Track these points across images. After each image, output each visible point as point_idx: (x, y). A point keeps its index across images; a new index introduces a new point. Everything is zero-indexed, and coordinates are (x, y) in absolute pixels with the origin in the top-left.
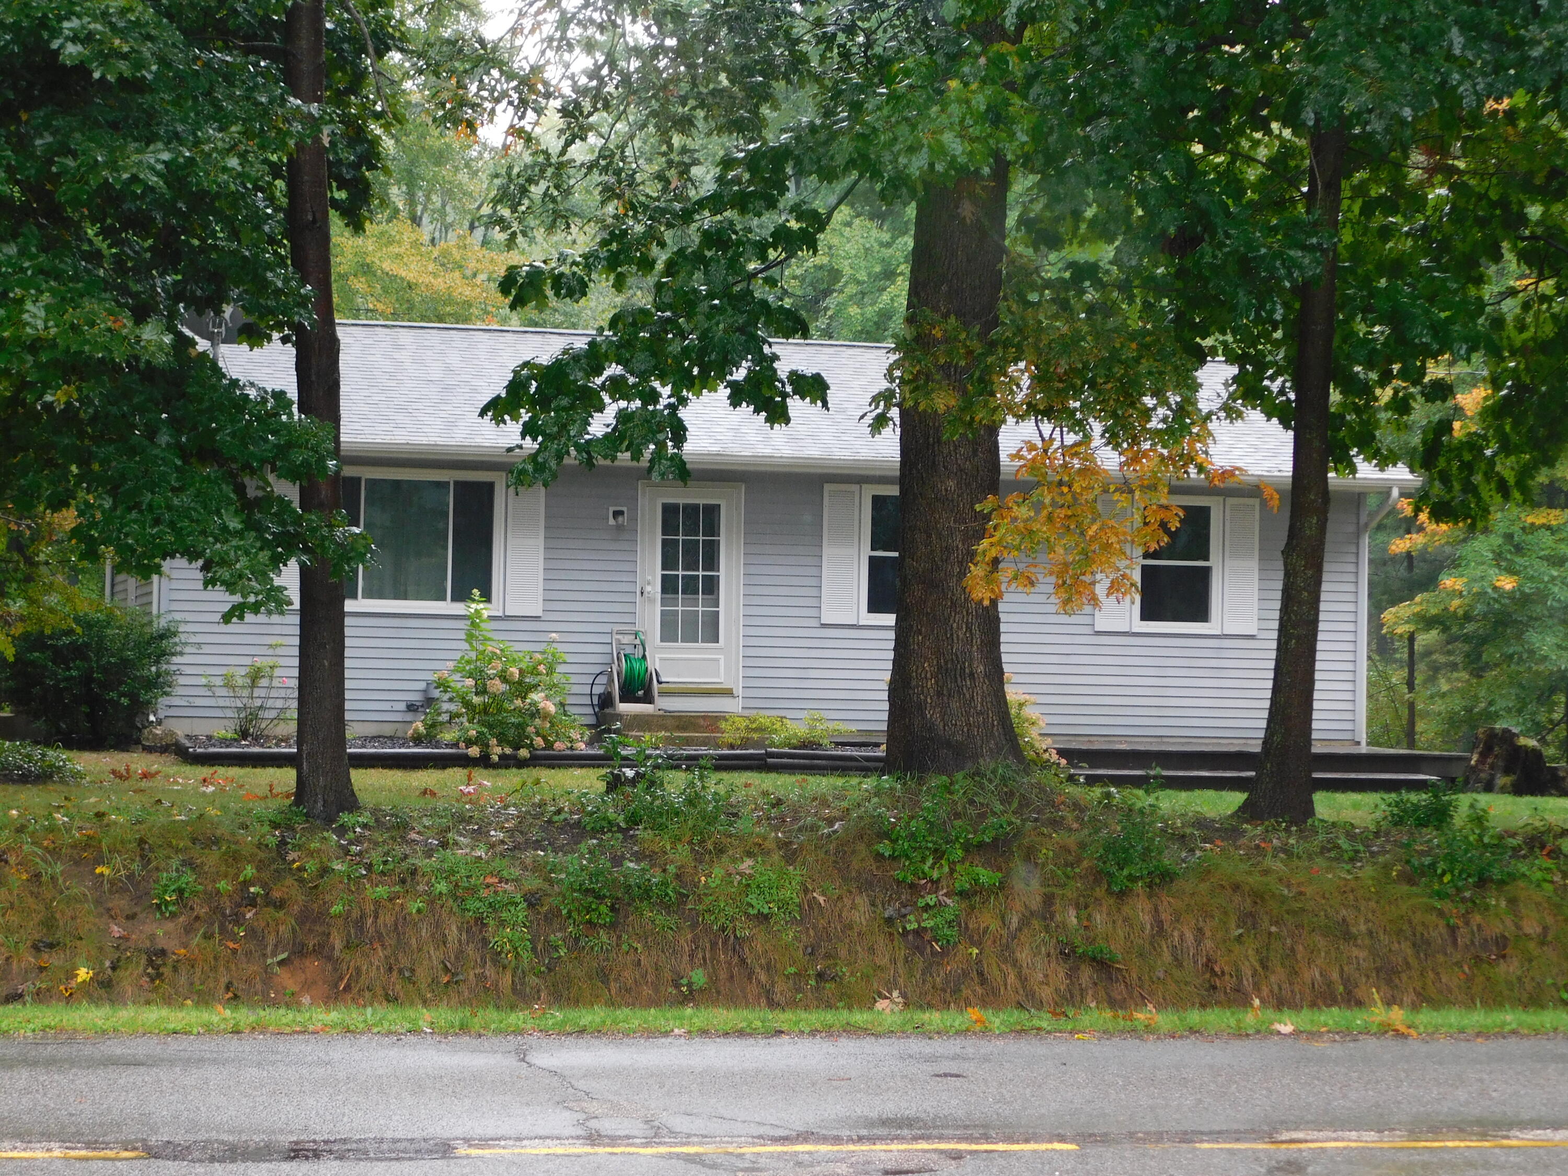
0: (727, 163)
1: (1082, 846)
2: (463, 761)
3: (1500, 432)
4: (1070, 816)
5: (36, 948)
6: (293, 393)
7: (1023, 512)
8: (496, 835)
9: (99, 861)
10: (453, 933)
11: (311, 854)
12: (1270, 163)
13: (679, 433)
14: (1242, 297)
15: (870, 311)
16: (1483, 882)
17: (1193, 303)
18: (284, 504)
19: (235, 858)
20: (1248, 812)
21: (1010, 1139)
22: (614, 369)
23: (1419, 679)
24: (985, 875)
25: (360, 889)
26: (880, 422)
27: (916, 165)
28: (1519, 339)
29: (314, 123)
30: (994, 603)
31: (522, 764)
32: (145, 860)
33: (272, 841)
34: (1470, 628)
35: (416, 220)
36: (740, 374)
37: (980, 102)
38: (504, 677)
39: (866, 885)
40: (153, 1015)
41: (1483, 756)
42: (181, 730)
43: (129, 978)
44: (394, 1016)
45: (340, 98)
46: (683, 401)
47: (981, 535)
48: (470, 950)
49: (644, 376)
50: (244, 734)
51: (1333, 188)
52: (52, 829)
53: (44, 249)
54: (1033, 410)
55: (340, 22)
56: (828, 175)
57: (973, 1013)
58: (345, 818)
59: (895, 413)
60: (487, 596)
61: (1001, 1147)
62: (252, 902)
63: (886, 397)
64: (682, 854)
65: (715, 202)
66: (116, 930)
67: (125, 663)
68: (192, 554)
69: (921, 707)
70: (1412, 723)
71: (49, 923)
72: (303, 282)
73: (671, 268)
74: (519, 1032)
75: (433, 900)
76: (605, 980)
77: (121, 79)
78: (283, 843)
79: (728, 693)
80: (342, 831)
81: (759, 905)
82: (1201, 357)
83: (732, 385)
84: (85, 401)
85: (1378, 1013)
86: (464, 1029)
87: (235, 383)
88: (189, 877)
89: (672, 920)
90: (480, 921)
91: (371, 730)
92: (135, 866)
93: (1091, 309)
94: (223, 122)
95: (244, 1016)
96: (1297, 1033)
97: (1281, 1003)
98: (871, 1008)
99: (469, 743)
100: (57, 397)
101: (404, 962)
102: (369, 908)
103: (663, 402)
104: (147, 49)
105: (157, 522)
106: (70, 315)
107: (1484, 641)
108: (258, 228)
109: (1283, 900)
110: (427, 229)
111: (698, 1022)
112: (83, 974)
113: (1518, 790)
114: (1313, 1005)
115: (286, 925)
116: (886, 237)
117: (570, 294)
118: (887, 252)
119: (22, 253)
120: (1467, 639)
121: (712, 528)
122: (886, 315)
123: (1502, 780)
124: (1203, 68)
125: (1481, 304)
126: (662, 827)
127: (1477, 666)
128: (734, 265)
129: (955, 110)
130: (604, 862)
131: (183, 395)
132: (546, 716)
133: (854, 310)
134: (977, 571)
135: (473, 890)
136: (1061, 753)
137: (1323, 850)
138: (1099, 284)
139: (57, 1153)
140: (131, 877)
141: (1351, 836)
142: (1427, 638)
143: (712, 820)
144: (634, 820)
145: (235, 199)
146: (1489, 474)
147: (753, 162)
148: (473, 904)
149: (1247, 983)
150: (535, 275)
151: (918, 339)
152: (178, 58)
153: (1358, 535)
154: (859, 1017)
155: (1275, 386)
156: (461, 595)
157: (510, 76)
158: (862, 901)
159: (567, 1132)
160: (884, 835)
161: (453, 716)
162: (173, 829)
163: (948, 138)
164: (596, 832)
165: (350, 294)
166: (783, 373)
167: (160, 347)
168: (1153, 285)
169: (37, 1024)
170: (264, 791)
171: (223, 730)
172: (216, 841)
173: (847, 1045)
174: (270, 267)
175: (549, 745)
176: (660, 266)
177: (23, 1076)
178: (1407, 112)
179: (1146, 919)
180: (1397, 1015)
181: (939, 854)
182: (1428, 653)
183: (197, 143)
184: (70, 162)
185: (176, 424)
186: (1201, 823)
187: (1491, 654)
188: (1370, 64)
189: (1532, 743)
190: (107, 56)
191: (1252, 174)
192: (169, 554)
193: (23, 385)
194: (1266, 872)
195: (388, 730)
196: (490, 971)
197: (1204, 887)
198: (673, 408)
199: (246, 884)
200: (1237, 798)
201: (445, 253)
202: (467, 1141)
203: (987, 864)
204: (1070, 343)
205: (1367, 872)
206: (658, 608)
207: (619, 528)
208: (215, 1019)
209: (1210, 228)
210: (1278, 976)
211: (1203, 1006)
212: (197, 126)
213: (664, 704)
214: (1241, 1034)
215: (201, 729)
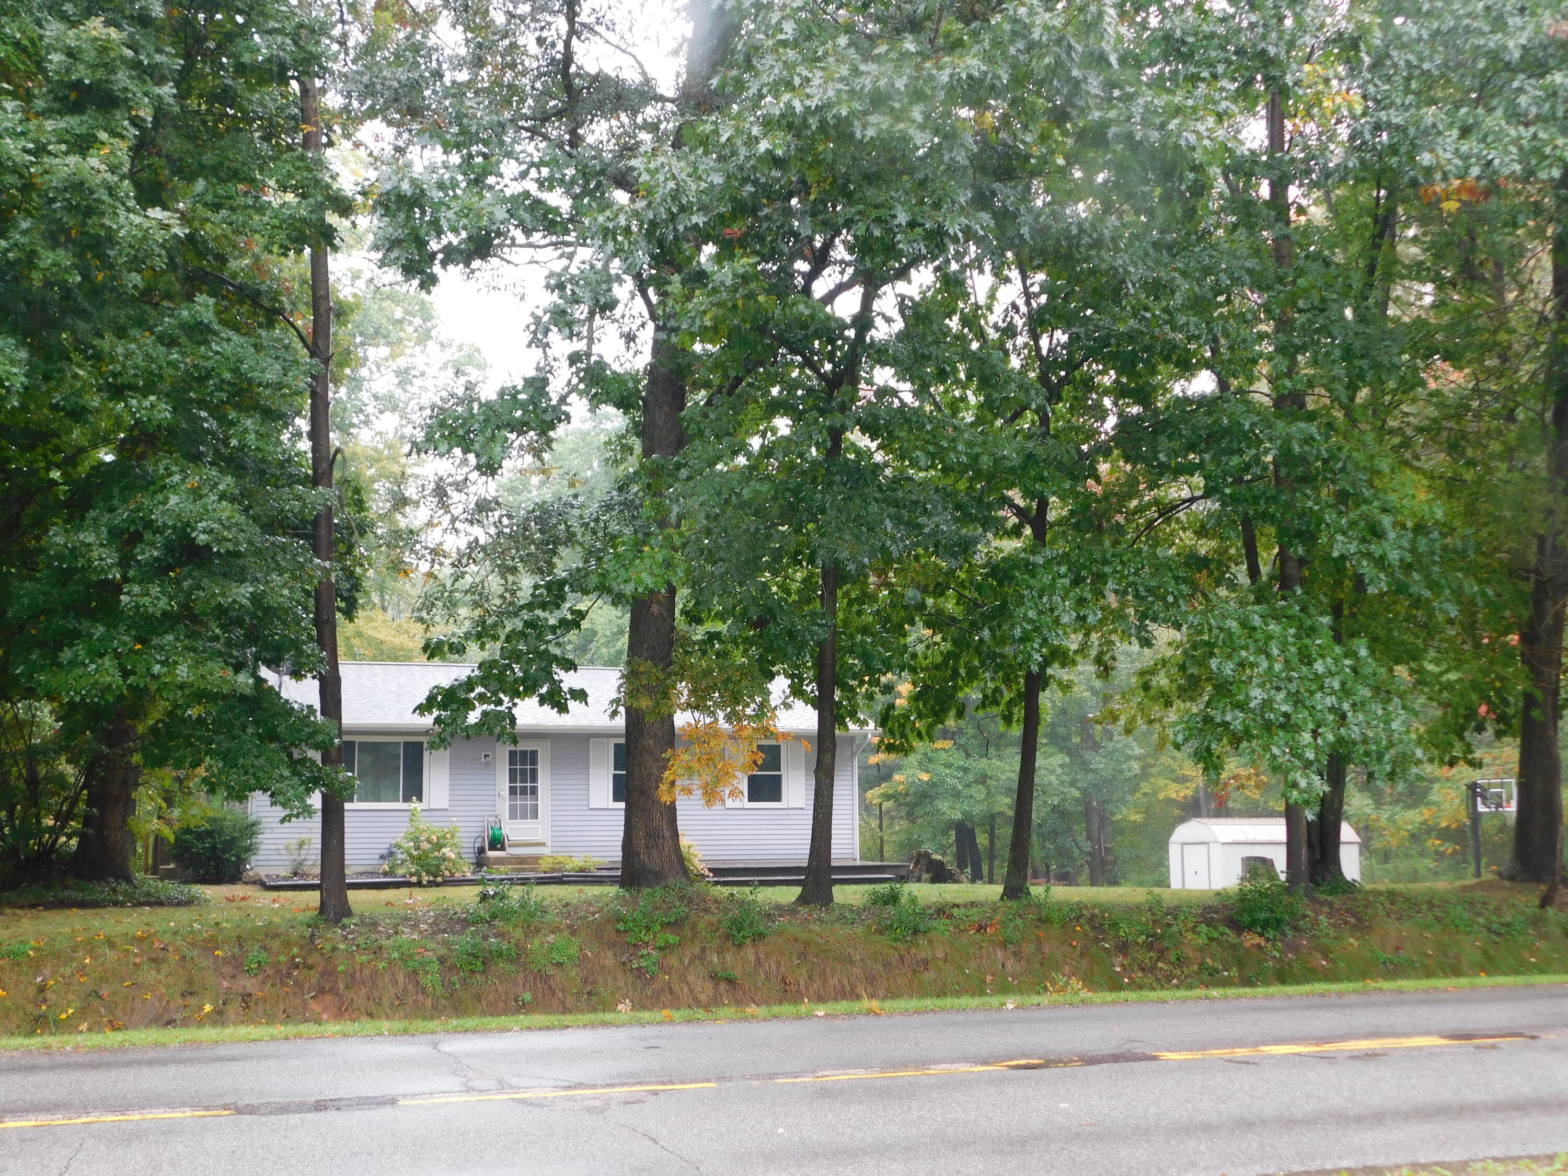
0: (536, 587)
1: (719, 922)
2: (409, 884)
3: (917, 708)
4: (713, 907)
5: (183, 995)
6: (317, 706)
7: (685, 757)
8: (423, 926)
9: (217, 948)
10: (401, 978)
11: (327, 940)
12: (804, 581)
13: (513, 720)
14: (790, 650)
15: (612, 651)
16: (916, 932)
17: (768, 650)
18: (313, 762)
19: (288, 944)
20: (802, 900)
21: (682, 1082)
22: (480, 689)
23: (885, 824)
24: (672, 939)
25: (353, 958)
26: (615, 713)
27: (628, 589)
28: (925, 663)
29: (327, 571)
30: (673, 803)
31: (438, 885)
32: (241, 946)
33: (307, 934)
34: (908, 799)
35: (384, 609)
36: (544, 690)
37: (659, 558)
38: (429, 841)
39: (612, 945)
40: (243, 1031)
41: (916, 864)
42: (262, 873)
43: (233, 1009)
44: (368, 1025)
45: (341, 557)
46: (515, 705)
47: (665, 768)
48: (410, 987)
49: (495, 693)
50: (295, 874)
51: (833, 594)
52: (192, 932)
53: (187, 637)
54: (689, 706)
55: (341, 520)
56: (586, 592)
57: (665, 1012)
58: (345, 921)
59: (622, 710)
60: (420, 799)
61: (678, 1087)
62: (297, 966)
63: (617, 701)
64: (518, 933)
65: (530, 606)
66: (225, 984)
67: (234, 839)
68: (265, 790)
69: (638, 855)
70: (882, 847)
71: (190, 982)
72: (322, 650)
73: (508, 639)
74: (434, 1032)
75: (390, 962)
76: (479, 1000)
77: (228, 551)
78: (313, 935)
79: (543, 844)
80: (343, 927)
81: (558, 958)
82: (771, 676)
83: (541, 696)
84: (208, 713)
85: (866, 1003)
86: (405, 1032)
87: (287, 701)
88: (264, 955)
89: (514, 967)
90: (415, 972)
91: (361, 869)
92: (236, 950)
93: (718, 655)
94: (281, 571)
95: (291, 1029)
96: (827, 1015)
97: (820, 999)
98: (614, 1010)
99: (412, 875)
100: (193, 712)
101: (376, 994)
102: (358, 967)
103: (506, 705)
104: (241, 536)
105: (246, 773)
106: (202, 670)
107: (915, 805)
108: (298, 624)
109: (819, 945)
110: (390, 613)
111: (526, 1024)
112: (208, 1008)
113: (934, 880)
114: (835, 999)
115: (314, 977)
116: (619, 614)
117: (458, 652)
118: (620, 622)
119: (177, 639)
120: (907, 804)
121: (534, 762)
122: (620, 652)
123: (925, 876)
124: (768, 537)
125: (905, 646)
126: (508, 920)
127: (911, 817)
128: (540, 637)
129: (647, 561)
130: (478, 939)
131: (260, 708)
132: (450, 860)
133: (604, 650)
134: (663, 787)
135: (411, 956)
136: (710, 870)
137: (838, 919)
138: (721, 641)
139: (188, 1114)
140: (233, 956)
141: (851, 911)
142: (887, 805)
143: (533, 915)
144: (494, 917)
145: (287, 611)
146: (913, 728)
147: (549, 586)
148: (411, 963)
149: (802, 988)
150: (440, 643)
151: (632, 672)
152: (258, 541)
153: (853, 755)
154: (608, 1017)
155: (809, 689)
156: (407, 799)
157: (426, 548)
158: (610, 954)
159: (458, 1088)
160: (619, 920)
161: (403, 861)
162: (255, 930)
163: (644, 575)
164: (474, 923)
165: (350, 647)
166: (565, 689)
167: (247, 685)
168: (748, 642)
169: (181, 1039)
170: (303, 906)
171: (284, 872)
172: (276, 936)
173: (602, 1032)
174: (304, 643)
175: (452, 875)
176: (503, 637)
177: (172, 1070)
178: (866, 560)
179: (752, 958)
180: (875, 1004)
181: (648, 928)
182: (889, 812)
183: (267, 582)
184: (202, 594)
185: (256, 723)
186: (779, 907)
187: (919, 811)
188: (847, 537)
189: (939, 857)
190: (220, 540)
191: (795, 586)
192: (252, 790)
193: (176, 706)
194: (810, 931)
195: (370, 869)
196: (420, 997)
197: (780, 940)
198: (510, 708)
199: (293, 957)
200: (797, 890)
201: (400, 626)
202: (405, 1096)
203: (672, 933)
204: (708, 673)
205: (860, 929)
206: (508, 803)
207: (487, 763)
208: (275, 1032)
209: (773, 617)
210: (818, 984)
211: (781, 1003)
212: (267, 574)
213: (511, 851)
214: (799, 1018)
215: (273, 871)
